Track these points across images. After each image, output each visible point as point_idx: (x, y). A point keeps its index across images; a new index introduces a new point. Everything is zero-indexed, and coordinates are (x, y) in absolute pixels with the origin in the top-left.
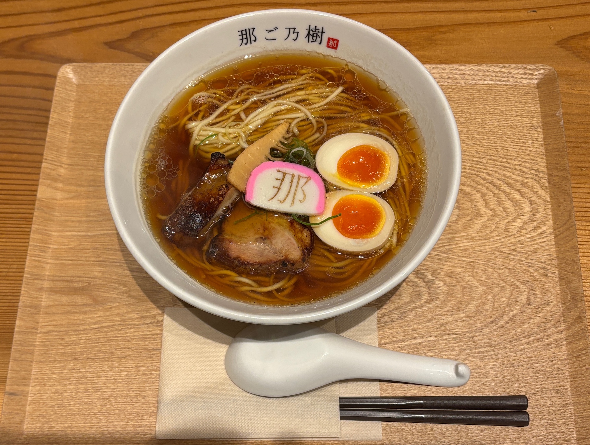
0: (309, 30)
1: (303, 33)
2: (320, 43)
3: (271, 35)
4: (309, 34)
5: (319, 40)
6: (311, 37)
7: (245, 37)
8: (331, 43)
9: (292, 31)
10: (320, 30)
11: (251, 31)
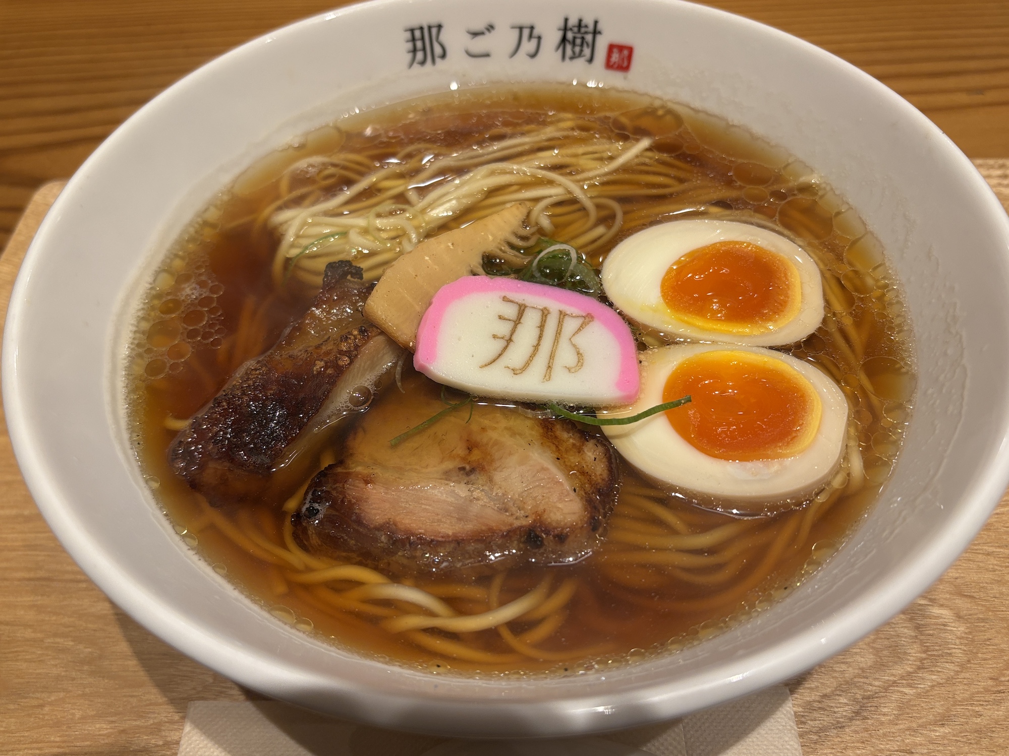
0: (565, 29)
1: (552, 37)
2: (591, 60)
3: (479, 45)
4: (564, 39)
5: (587, 51)
6: (569, 48)
7: (419, 44)
8: (615, 57)
9: (526, 32)
10: (591, 28)
11: (434, 31)
